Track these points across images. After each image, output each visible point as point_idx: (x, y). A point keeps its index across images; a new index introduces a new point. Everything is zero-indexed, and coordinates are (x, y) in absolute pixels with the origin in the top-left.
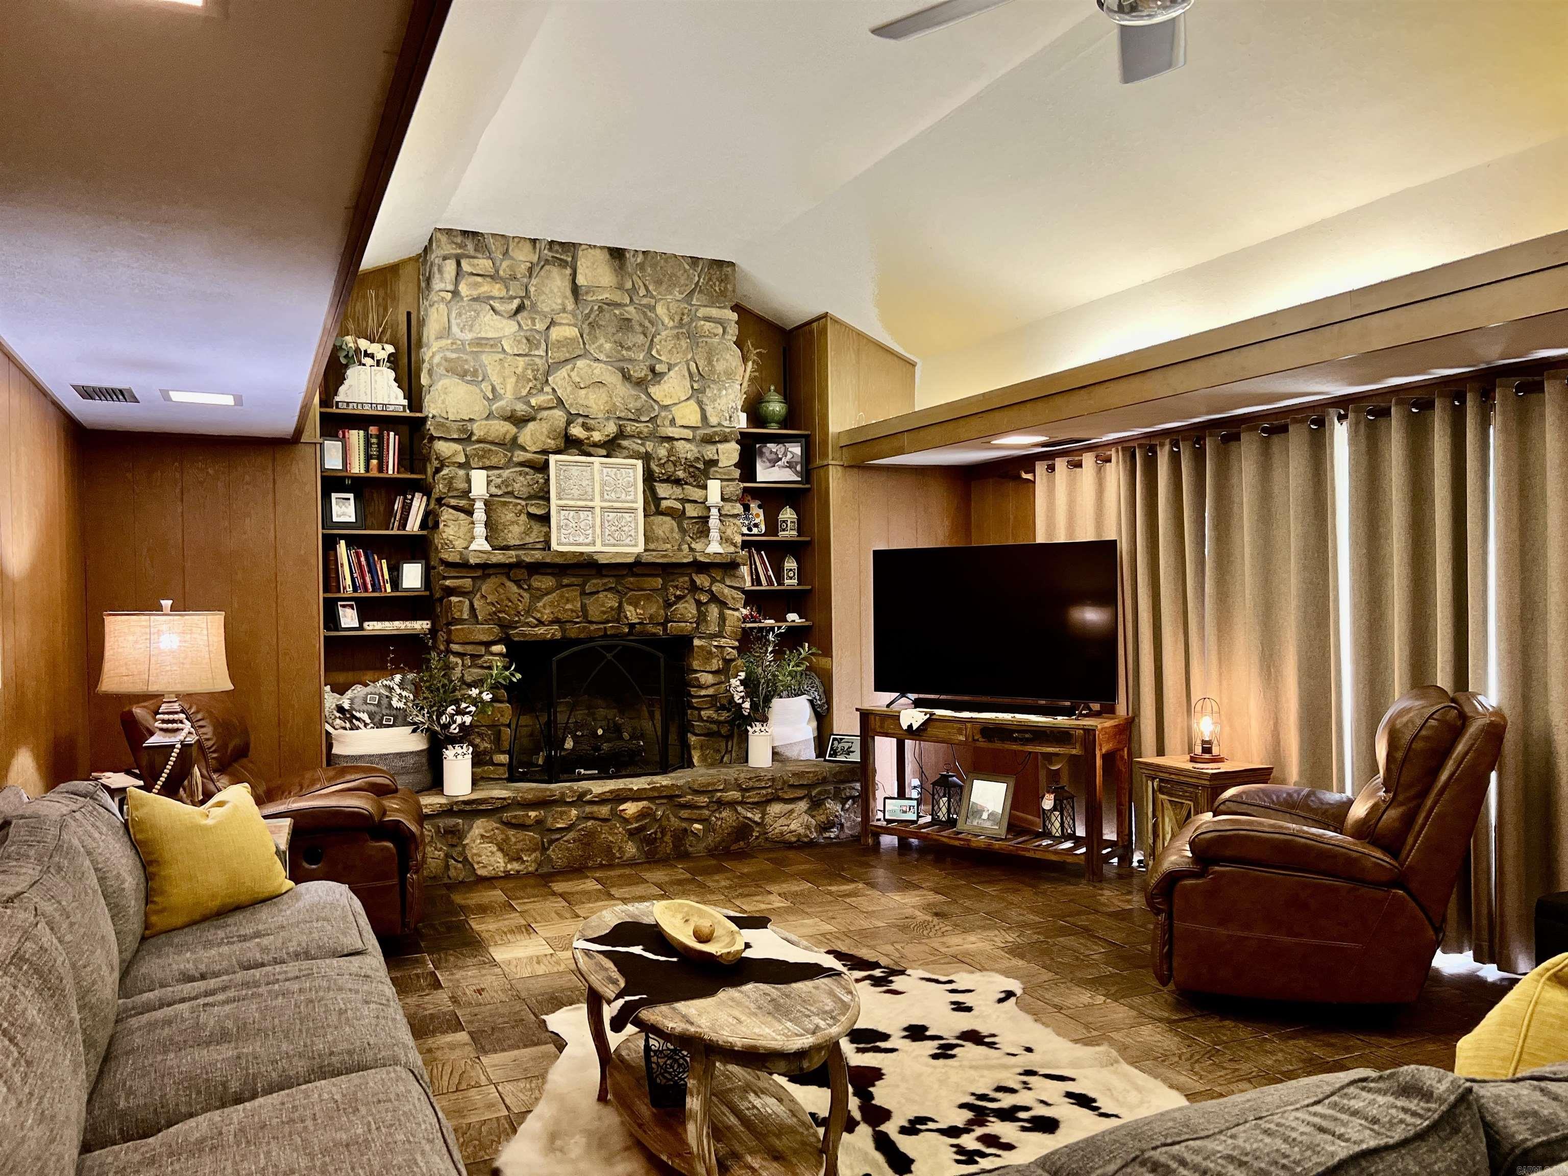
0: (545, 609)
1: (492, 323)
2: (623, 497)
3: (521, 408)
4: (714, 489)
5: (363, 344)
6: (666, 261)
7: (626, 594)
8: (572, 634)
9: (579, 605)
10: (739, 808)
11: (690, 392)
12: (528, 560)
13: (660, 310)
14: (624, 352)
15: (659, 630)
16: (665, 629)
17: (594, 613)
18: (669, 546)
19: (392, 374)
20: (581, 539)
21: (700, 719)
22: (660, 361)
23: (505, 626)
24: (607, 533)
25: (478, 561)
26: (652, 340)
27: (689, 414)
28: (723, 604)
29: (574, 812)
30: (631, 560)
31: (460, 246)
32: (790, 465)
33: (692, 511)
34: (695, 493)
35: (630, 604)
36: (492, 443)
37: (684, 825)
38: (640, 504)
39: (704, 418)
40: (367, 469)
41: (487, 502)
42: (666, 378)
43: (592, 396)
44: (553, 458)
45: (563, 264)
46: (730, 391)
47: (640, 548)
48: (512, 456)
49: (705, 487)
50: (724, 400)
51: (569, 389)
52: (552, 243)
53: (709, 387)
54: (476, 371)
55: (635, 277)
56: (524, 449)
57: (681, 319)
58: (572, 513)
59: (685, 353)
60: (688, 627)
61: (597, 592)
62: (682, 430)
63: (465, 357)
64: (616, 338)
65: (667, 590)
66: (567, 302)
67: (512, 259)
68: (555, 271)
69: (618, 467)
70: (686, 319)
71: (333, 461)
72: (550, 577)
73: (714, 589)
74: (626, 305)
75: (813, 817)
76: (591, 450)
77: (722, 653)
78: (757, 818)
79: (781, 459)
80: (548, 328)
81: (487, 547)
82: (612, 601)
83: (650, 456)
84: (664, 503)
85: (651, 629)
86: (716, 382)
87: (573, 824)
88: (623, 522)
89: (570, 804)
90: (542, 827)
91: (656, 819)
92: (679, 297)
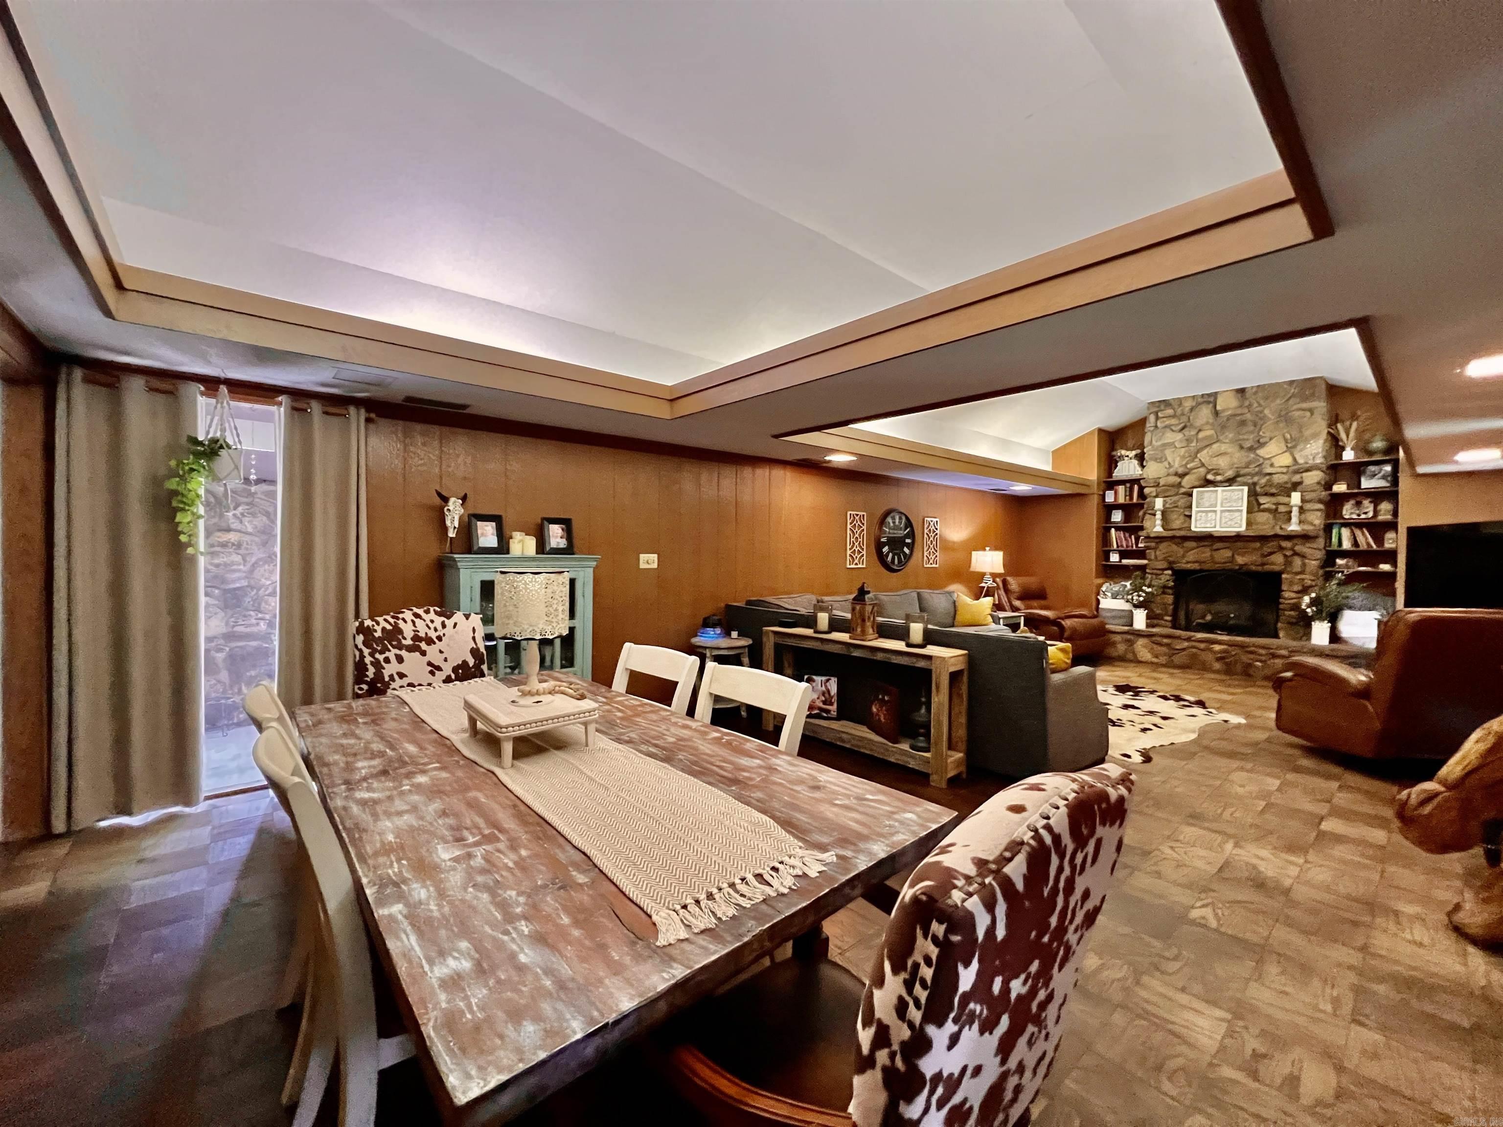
0: (1191, 556)
1: (1170, 436)
2: (1235, 505)
3: (1183, 470)
4: (1296, 498)
5: (1123, 452)
6: (1272, 387)
7: (1237, 550)
8: (1206, 568)
9: (1209, 555)
11: (1285, 449)
12: (1181, 535)
13: (1267, 411)
14: (1241, 436)
15: (1260, 569)
16: (1263, 568)
17: (1217, 558)
19: (1137, 462)
20: (1208, 525)
21: (1285, 615)
22: (1266, 437)
23: (1170, 563)
24: (1223, 522)
26: (1260, 427)
27: (1285, 460)
28: (1303, 556)
29: (1186, 644)
30: (1234, 534)
31: (1157, 408)
32: (1384, 477)
33: (1282, 509)
34: (1285, 500)
35: (1240, 555)
36: (1169, 486)
37: (1250, 661)
38: (1245, 507)
39: (1295, 459)
40: (1125, 501)
41: (1162, 511)
42: (1268, 444)
43: (1221, 459)
45: (1209, 402)
46: (1314, 444)
47: (1242, 529)
48: (1179, 491)
49: (1289, 496)
50: (1309, 450)
51: (1208, 458)
52: (1202, 395)
53: (1299, 444)
54: (1161, 457)
55: (1251, 400)
56: (1183, 487)
57: (1280, 414)
58: (1204, 514)
59: (1282, 430)
60: (1277, 568)
61: (1220, 549)
62: (1278, 469)
63: (1156, 452)
64: (1237, 430)
65: (1263, 548)
66: (1209, 419)
67: (1184, 407)
68: (1204, 407)
69: (1232, 491)
70: (1283, 412)
71: (1110, 497)
72: (1194, 543)
73: (1295, 549)
74: (1246, 413)
76: (1219, 484)
77: (1303, 582)
79: (1377, 474)
80: (1198, 433)
81: (1161, 529)
82: (1228, 553)
83: (1255, 484)
84: (1262, 507)
85: (1253, 568)
86: (1304, 441)
87: (1186, 648)
88: (1234, 517)
89: (1183, 640)
90: (1169, 647)
91: (1232, 655)
92: (1280, 402)
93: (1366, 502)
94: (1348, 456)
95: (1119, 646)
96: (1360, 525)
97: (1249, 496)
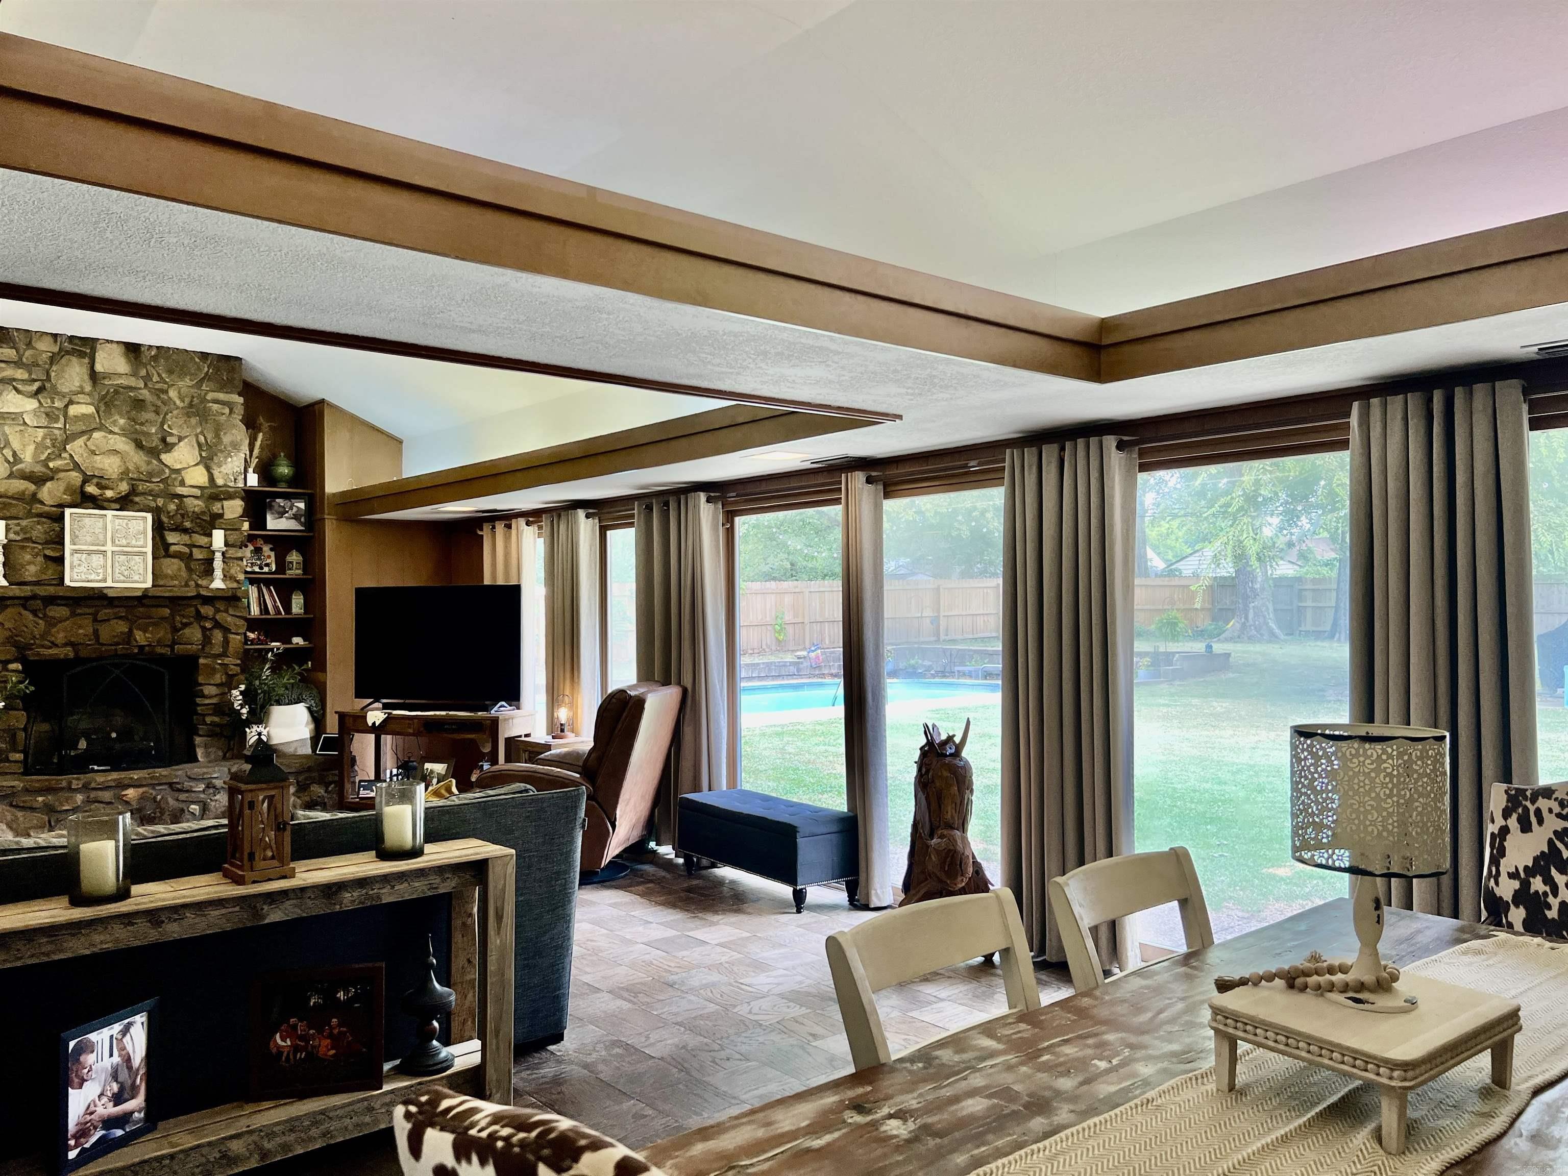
0: (59, 633)
1: (14, 401)
2: (134, 542)
3: (38, 469)
4: (218, 538)
6: (179, 355)
7: (136, 621)
8: (84, 653)
9: (91, 630)
11: (199, 459)
12: (42, 593)
13: (173, 394)
14: (137, 427)
15: (167, 651)
16: (173, 650)
17: (105, 636)
18: (176, 582)
20: (93, 577)
21: (205, 723)
22: (171, 435)
23: (22, 648)
24: (117, 571)
26: (164, 417)
27: (197, 477)
28: (226, 630)
29: (79, 798)
30: (139, 594)
32: (296, 517)
33: (198, 554)
34: (203, 540)
35: (140, 630)
36: (12, 498)
37: (181, 805)
38: (149, 549)
39: (212, 479)
41: (5, 546)
42: (176, 448)
43: (107, 461)
44: (68, 512)
45: (82, 355)
46: (236, 459)
47: (149, 584)
48: (31, 510)
49: (210, 535)
50: (230, 465)
51: (85, 455)
52: (71, 337)
53: (217, 455)
55: (149, 367)
56: (42, 503)
57: (192, 401)
58: (84, 556)
59: (195, 429)
60: (194, 648)
61: (108, 620)
62: (190, 489)
64: (130, 415)
65: (174, 618)
66: (84, 385)
67: (34, 348)
68: (74, 360)
69: (130, 518)
70: (196, 401)
72: (65, 608)
73: (217, 617)
74: (142, 389)
75: (299, 797)
76: (105, 504)
77: (225, 669)
79: (287, 512)
80: (66, 406)
82: (122, 627)
83: (161, 511)
84: (173, 548)
85: (159, 650)
86: (221, 451)
87: (78, 807)
88: (132, 563)
89: (77, 790)
90: (50, 809)
91: (155, 801)
92: (190, 383)
93: (266, 549)
94: (252, 480)
96: (265, 582)
97: (153, 530)
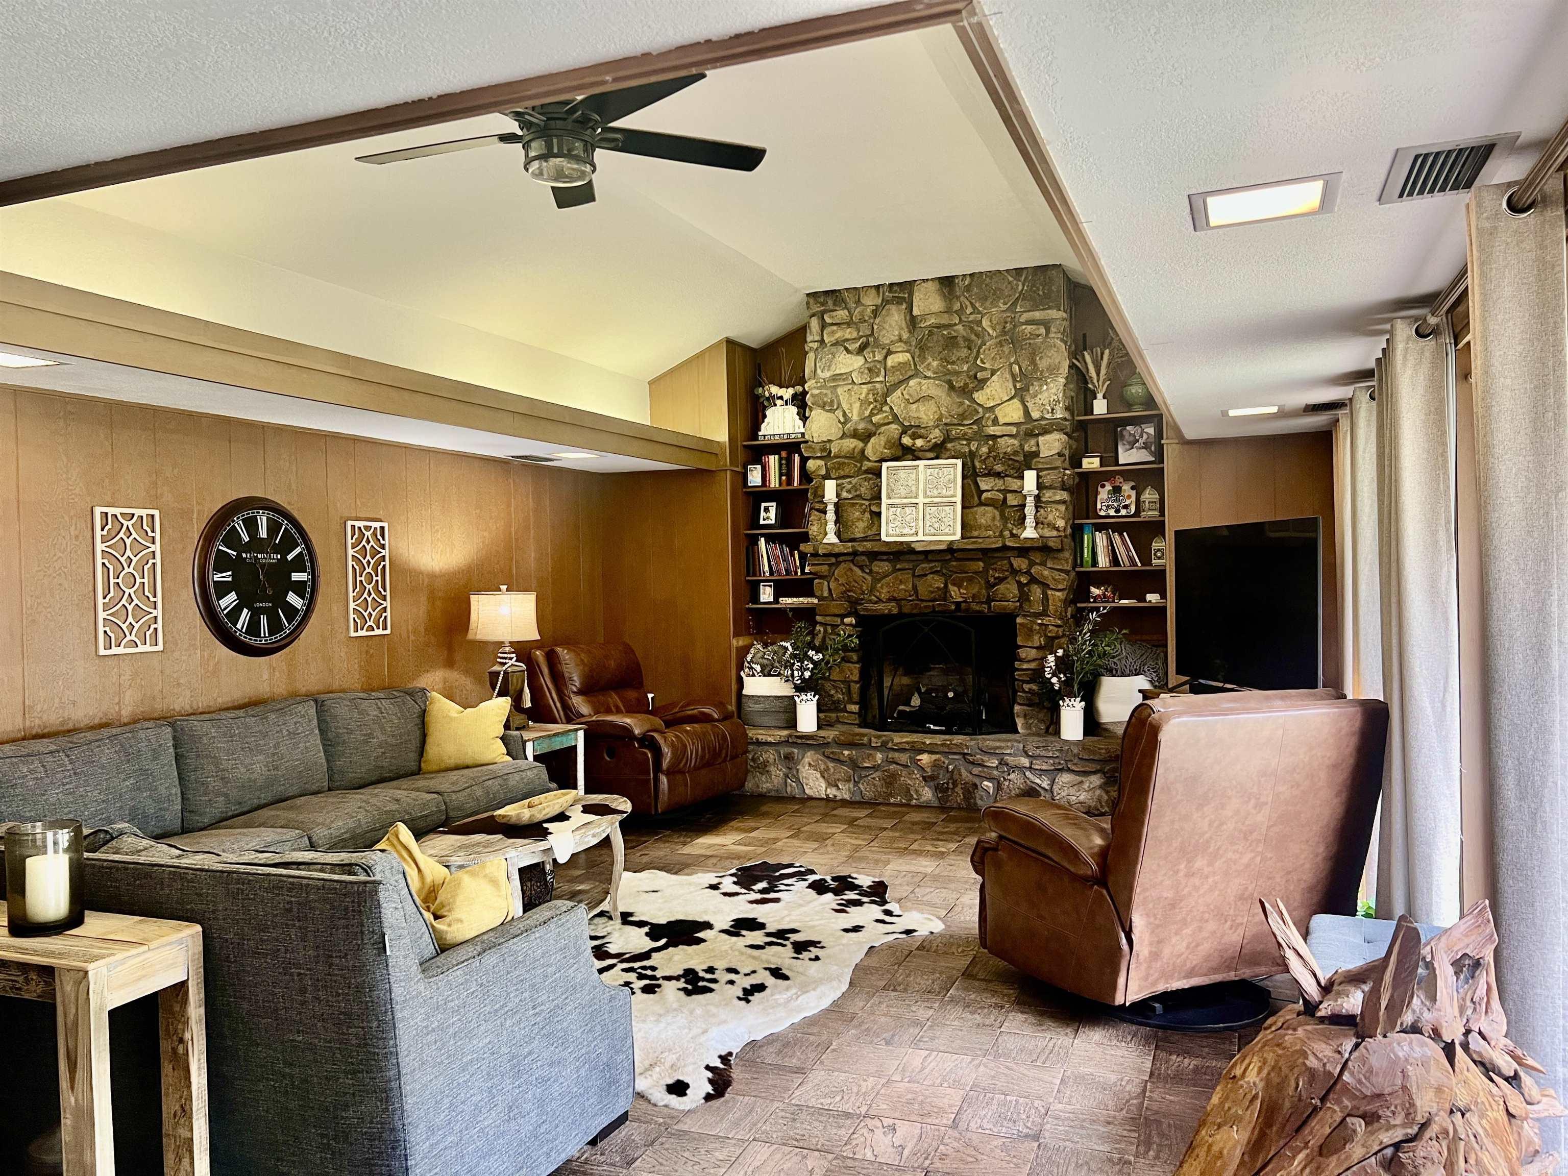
0: (884, 588)
1: (844, 361)
2: (944, 492)
3: (864, 425)
4: (1030, 480)
5: (774, 390)
6: (991, 278)
7: (951, 576)
8: (906, 610)
9: (910, 586)
10: (1028, 773)
11: (1013, 392)
12: (860, 549)
13: (985, 323)
14: (949, 367)
15: (983, 608)
16: (989, 607)
17: (923, 592)
18: (991, 533)
19: (795, 410)
20: (905, 531)
21: (1024, 691)
22: (985, 369)
23: (854, 603)
24: (928, 524)
25: (825, 551)
27: (1012, 412)
28: (1045, 586)
29: (879, 756)
30: (943, 547)
31: (822, 304)
32: (1146, 446)
33: (1012, 500)
34: (1014, 484)
35: (954, 585)
36: (844, 457)
37: (975, 780)
38: (958, 498)
39: (1027, 413)
40: (780, 484)
41: (836, 505)
42: (988, 383)
43: (922, 408)
45: (899, 301)
46: (1052, 385)
47: (958, 536)
48: (861, 466)
49: (1022, 478)
50: (1046, 394)
51: (903, 405)
52: (891, 285)
53: (1032, 384)
54: (832, 401)
55: (962, 299)
56: (869, 460)
57: (1004, 328)
58: (899, 509)
59: (1008, 358)
60: (1011, 605)
61: (926, 575)
62: (1004, 428)
63: (824, 391)
64: (942, 356)
65: (988, 571)
66: (902, 332)
67: (863, 305)
68: (893, 308)
69: (940, 467)
70: (1008, 326)
71: (755, 479)
72: (887, 563)
73: (1033, 571)
74: (955, 324)
75: (1107, 792)
76: (920, 454)
77: (1045, 630)
78: (1045, 784)
81: (835, 540)
82: (937, 582)
83: (972, 454)
84: (984, 495)
85: (975, 607)
86: (1038, 379)
87: (879, 765)
88: (943, 515)
89: (876, 748)
90: (854, 764)
91: (948, 771)
92: (1004, 307)
93: (1126, 488)
94: (1100, 407)
95: (773, 769)
96: (1119, 528)
97: (964, 477)
